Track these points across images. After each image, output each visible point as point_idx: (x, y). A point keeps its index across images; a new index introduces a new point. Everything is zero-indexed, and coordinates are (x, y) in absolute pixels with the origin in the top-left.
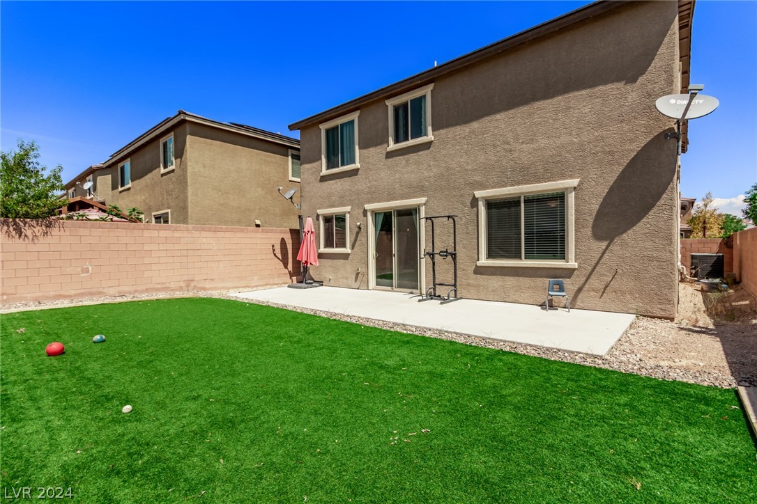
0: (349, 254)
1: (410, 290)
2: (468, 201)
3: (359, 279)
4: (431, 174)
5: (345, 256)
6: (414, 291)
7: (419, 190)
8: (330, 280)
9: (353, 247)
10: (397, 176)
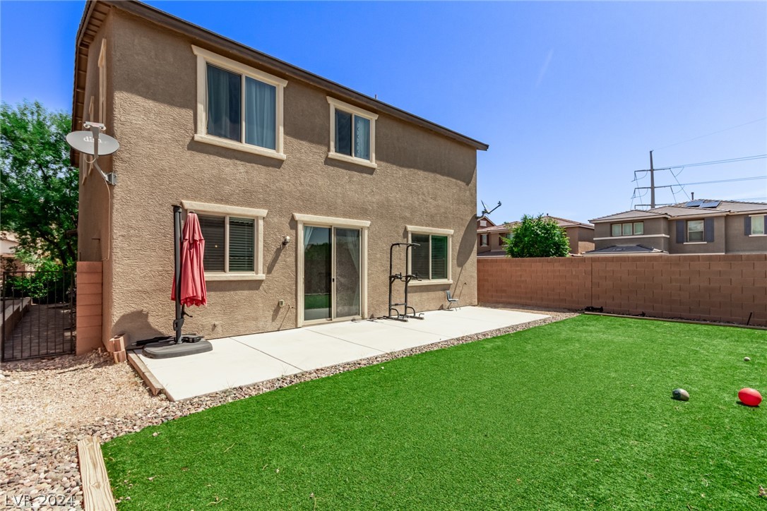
0: (261, 281)
1: (351, 318)
2: (401, 232)
3: (279, 317)
4: (374, 200)
5: (255, 285)
6: (356, 317)
7: (362, 212)
8: (215, 326)
9: (269, 270)
10: (339, 190)
